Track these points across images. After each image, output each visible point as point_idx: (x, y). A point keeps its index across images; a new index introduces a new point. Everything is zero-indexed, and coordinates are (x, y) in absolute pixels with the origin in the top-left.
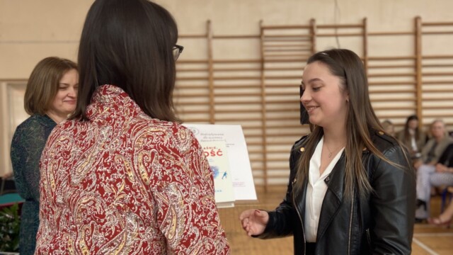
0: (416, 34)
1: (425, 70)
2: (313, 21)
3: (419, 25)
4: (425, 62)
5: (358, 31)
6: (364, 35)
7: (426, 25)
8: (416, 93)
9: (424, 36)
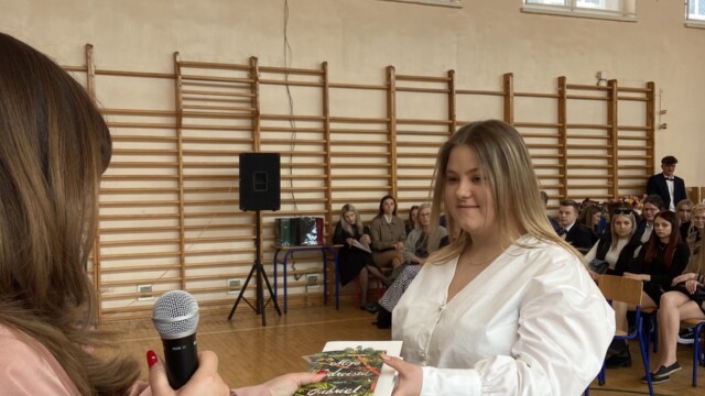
0: (388, 89)
1: (400, 139)
2: (253, 59)
3: (392, 77)
4: (400, 128)
5: (316, 79)
6: (324, 86)
7: (399, 78)
8: (389, 168)
9: (397, 93)
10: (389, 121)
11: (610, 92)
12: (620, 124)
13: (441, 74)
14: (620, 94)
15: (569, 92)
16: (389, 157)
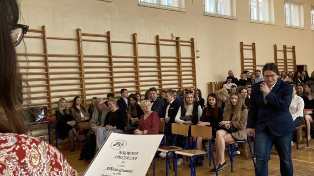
0: (78, 40)
3: (80, 34)
6: (44, 38)
7: (83, 35)
8: (81, 79)
9: (83, 42)
10: (79, 56)
11: (177, 42)
12: (182, 56)
13: (104, 33)
14: (181, 43)
15: (161, 42)
16: (81, 74)
